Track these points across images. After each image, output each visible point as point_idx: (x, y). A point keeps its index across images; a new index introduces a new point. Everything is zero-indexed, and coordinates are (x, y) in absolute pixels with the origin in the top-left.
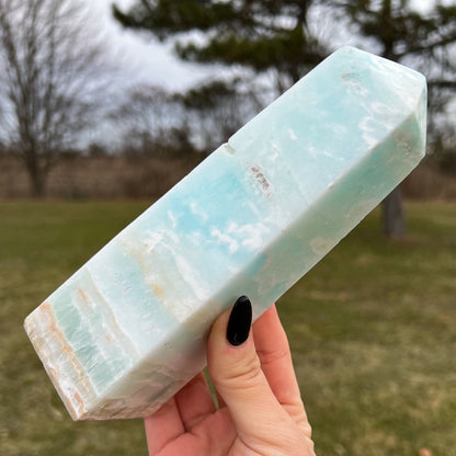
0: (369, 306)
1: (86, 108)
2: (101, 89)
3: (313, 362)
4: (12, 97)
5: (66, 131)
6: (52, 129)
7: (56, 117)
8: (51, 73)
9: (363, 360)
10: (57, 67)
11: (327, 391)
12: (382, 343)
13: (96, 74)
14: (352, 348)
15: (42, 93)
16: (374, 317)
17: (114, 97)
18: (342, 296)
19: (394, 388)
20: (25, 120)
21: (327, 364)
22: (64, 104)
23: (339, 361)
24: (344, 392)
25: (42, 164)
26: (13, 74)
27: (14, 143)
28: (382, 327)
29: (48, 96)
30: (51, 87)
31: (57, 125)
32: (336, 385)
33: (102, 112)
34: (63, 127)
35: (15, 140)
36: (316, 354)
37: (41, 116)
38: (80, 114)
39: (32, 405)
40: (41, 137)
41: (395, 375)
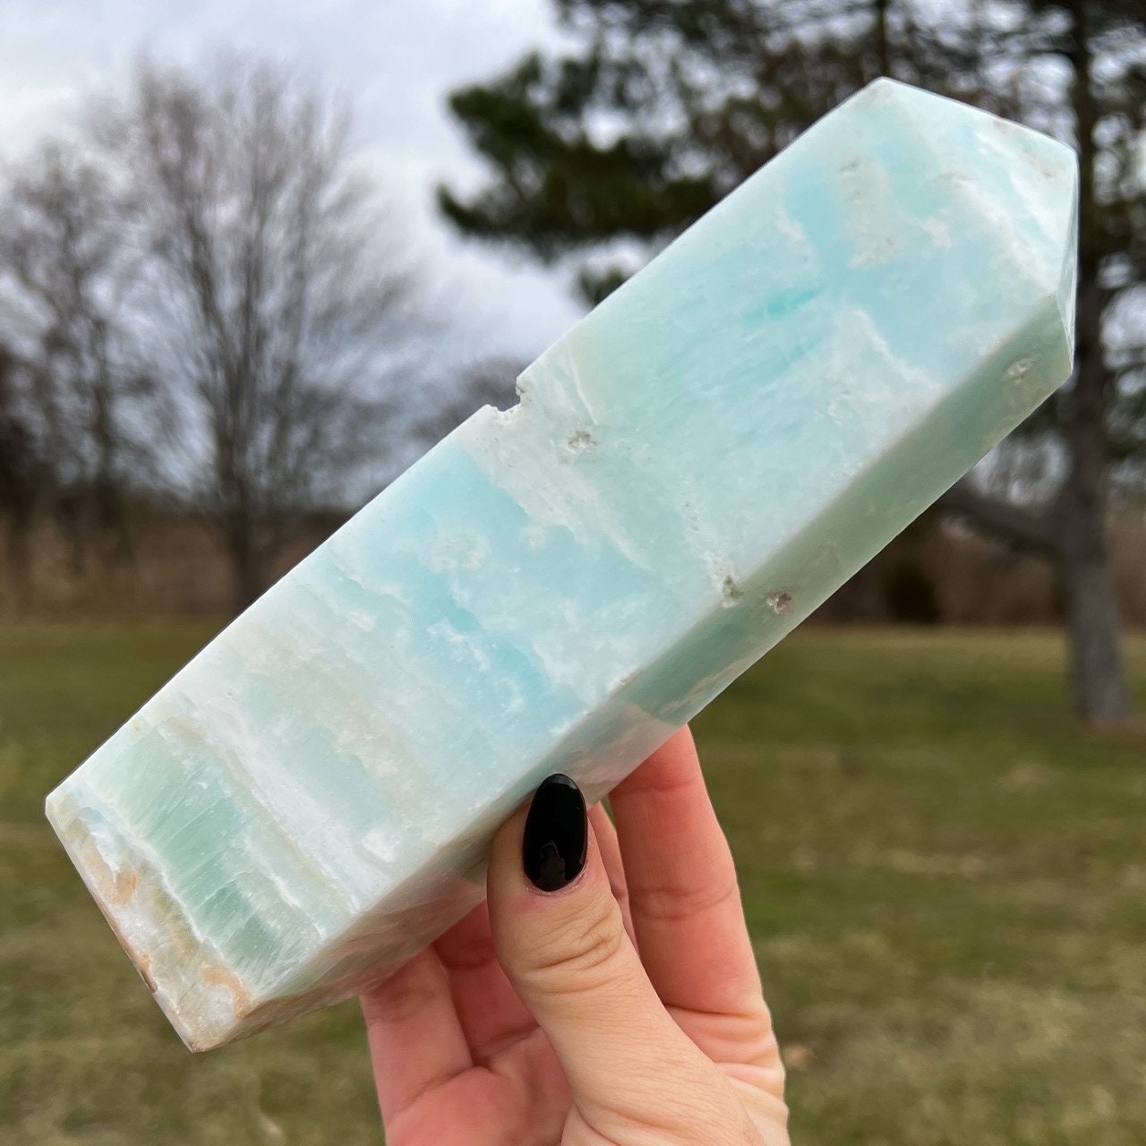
0: (1040, 893)
1: (368, 414)
2: (400, 375)
3: (897, 1028)
4: (204, 390)
5: (319, 464)
6: (290, 462)
7: (298, 436)
8: (295, 340)
9: (1024, 1028)
10: (307, 327)
11: (931, 1105)
12: (1072, 987)
13: (394, 337)
14: (994, 995)
15: (269, 379)
16: (1053, 920)
17: (429, 389)
18: (971, 865)
19: (1103, 1103)
20: (229, 440)
21: (933, 1034)
22: (317, 404)
23: (962, 1028)
24: (977, 1109)
25: (262, 539)
26: (210, 342)
27: (200, 496)
28: (1070, 946)
29: (285, 389)
30: (290, 370)
31: (302, 454)
32: (954, 1091)
33: (401, 424)
34: (313, 457)
35: (205, 488)
36: (904, 1008)
37: (264, 435)
38: (352, 428)
39: (215, 1105)
40: (263, 481)
41: (1104, 1069)
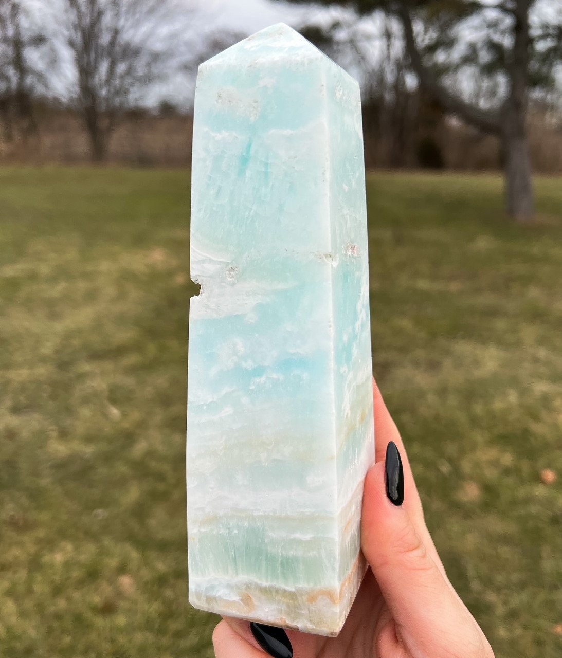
0: (486, 300)
1: (156, 57)
2: (173, 36)
3: (416, 364)
4: (71, 43)
5: (132, 85)
6: (117, 82)
7: (121, 68)
8: (117, 15)
9: (477, 363)
10: (124, 9)
11: (431, 398)
12: (500, 343)
13: (168, 17)
14: (464, 348)
15: (105, 39)
16: (492, 313)
17: (188, 44)
18: (454, 287)
19: (513, 397)
20: (86, 71)
21: (433, 366)
22: (131, 52)
23: (447, 364)
24: (453, 400)
25: (104, 123)
26: (72, 16)
27: (72, 99)
28: (501, 324)
29: (113, 43)
30: (116, 32)
31: (122, 77)
32: (442, 392)
33: (174, 62)
34: (129, 80)
35: (74, 95)
36: (420, 353)
37: (104, 67)
38: (149, 65)
40: (104, 92)
41: (514, 382)
